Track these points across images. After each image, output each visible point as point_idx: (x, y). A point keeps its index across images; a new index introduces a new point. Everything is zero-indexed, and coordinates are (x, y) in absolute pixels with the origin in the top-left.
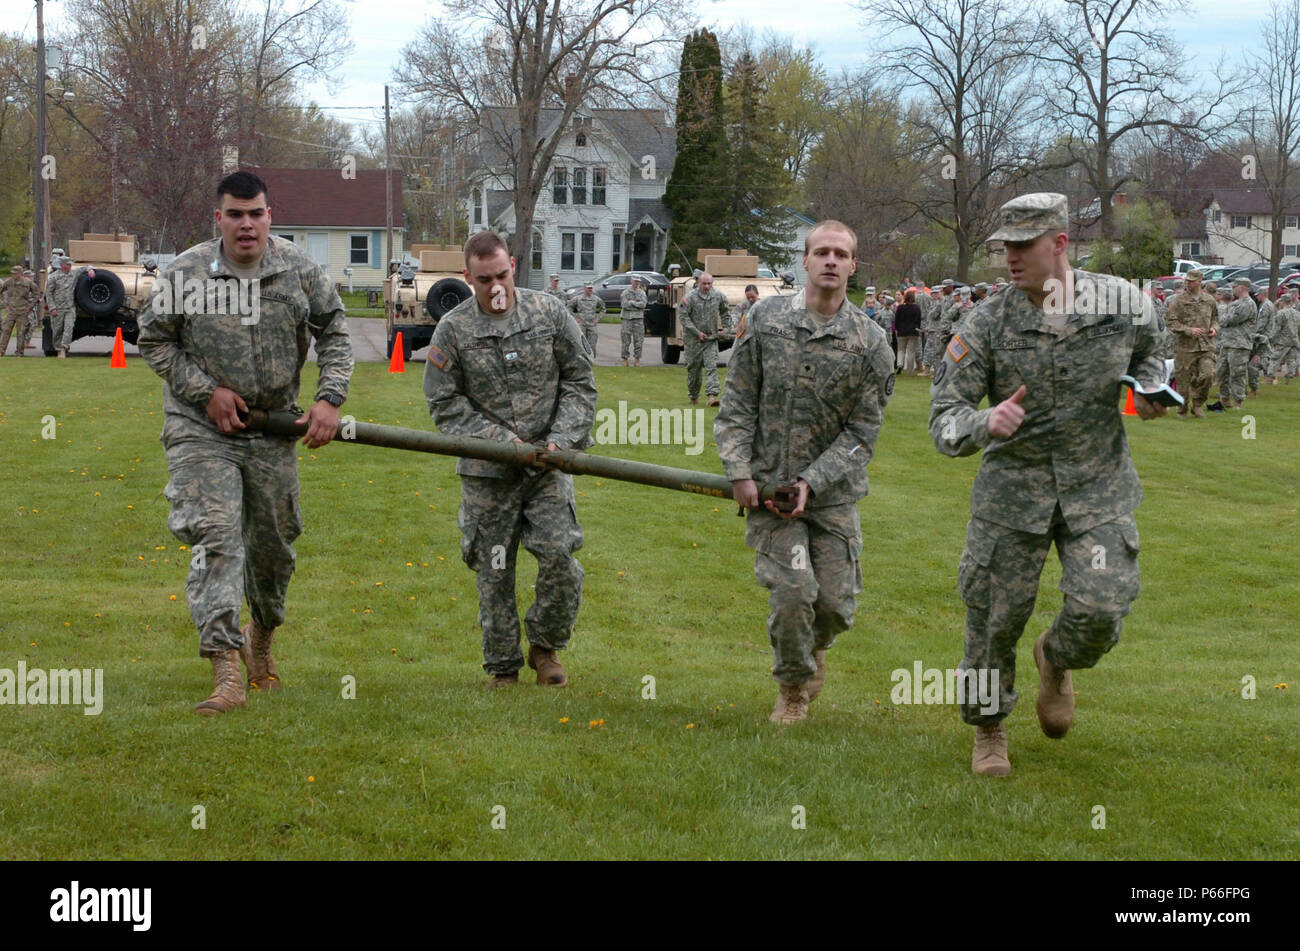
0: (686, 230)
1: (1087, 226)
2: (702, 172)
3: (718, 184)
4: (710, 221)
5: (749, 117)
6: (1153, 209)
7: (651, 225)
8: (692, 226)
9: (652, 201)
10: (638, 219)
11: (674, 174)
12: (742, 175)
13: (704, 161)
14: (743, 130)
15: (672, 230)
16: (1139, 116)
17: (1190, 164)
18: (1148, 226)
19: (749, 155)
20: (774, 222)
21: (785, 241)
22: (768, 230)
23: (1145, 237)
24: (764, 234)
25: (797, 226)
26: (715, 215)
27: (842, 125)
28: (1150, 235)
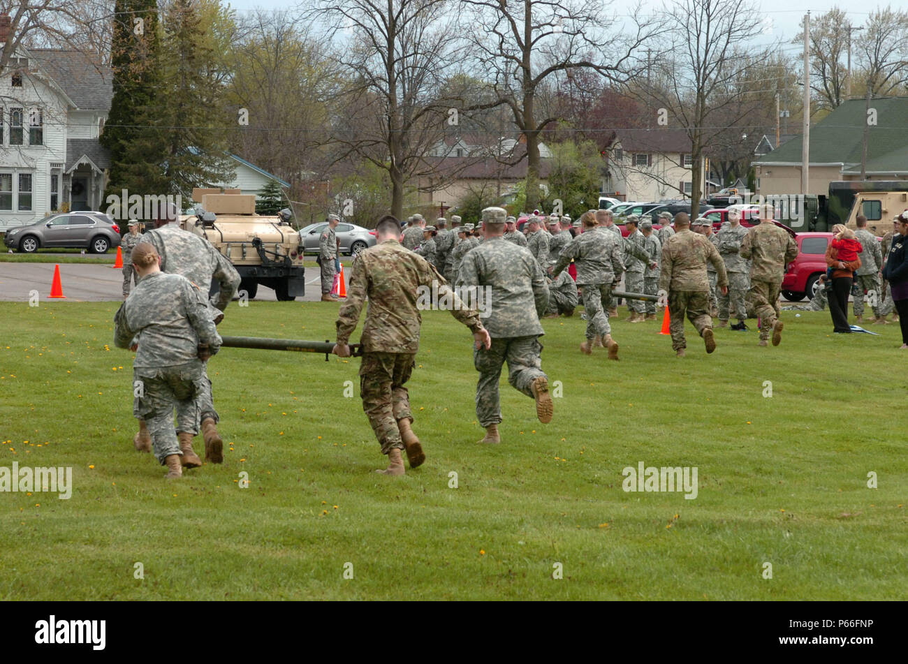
0: (126, 170)
1: (512, 165)
2: (140, 113)
3: (159, 125)
4: (149, 161)
5: (189, 58)
6: (580, 149)
7: (88, 165)
8: (132, 166)
9: (89, 141)
10: (75, 159)
11: (111, 114)
12: (181, 116)
13: (143, 102)
14: (182, 72)
15: (111, 170)
16: (562, 58)
17: (589, 104)
18: (576, 164)
19: (187, 95)
20: (213, 162)
21: (224, 181)
22: (208, 169)
23: (572, 175)
24: (206, 175)
25: (236, 166)
26: (154, 155)
27: (256, 66)
28: (579, 173)
